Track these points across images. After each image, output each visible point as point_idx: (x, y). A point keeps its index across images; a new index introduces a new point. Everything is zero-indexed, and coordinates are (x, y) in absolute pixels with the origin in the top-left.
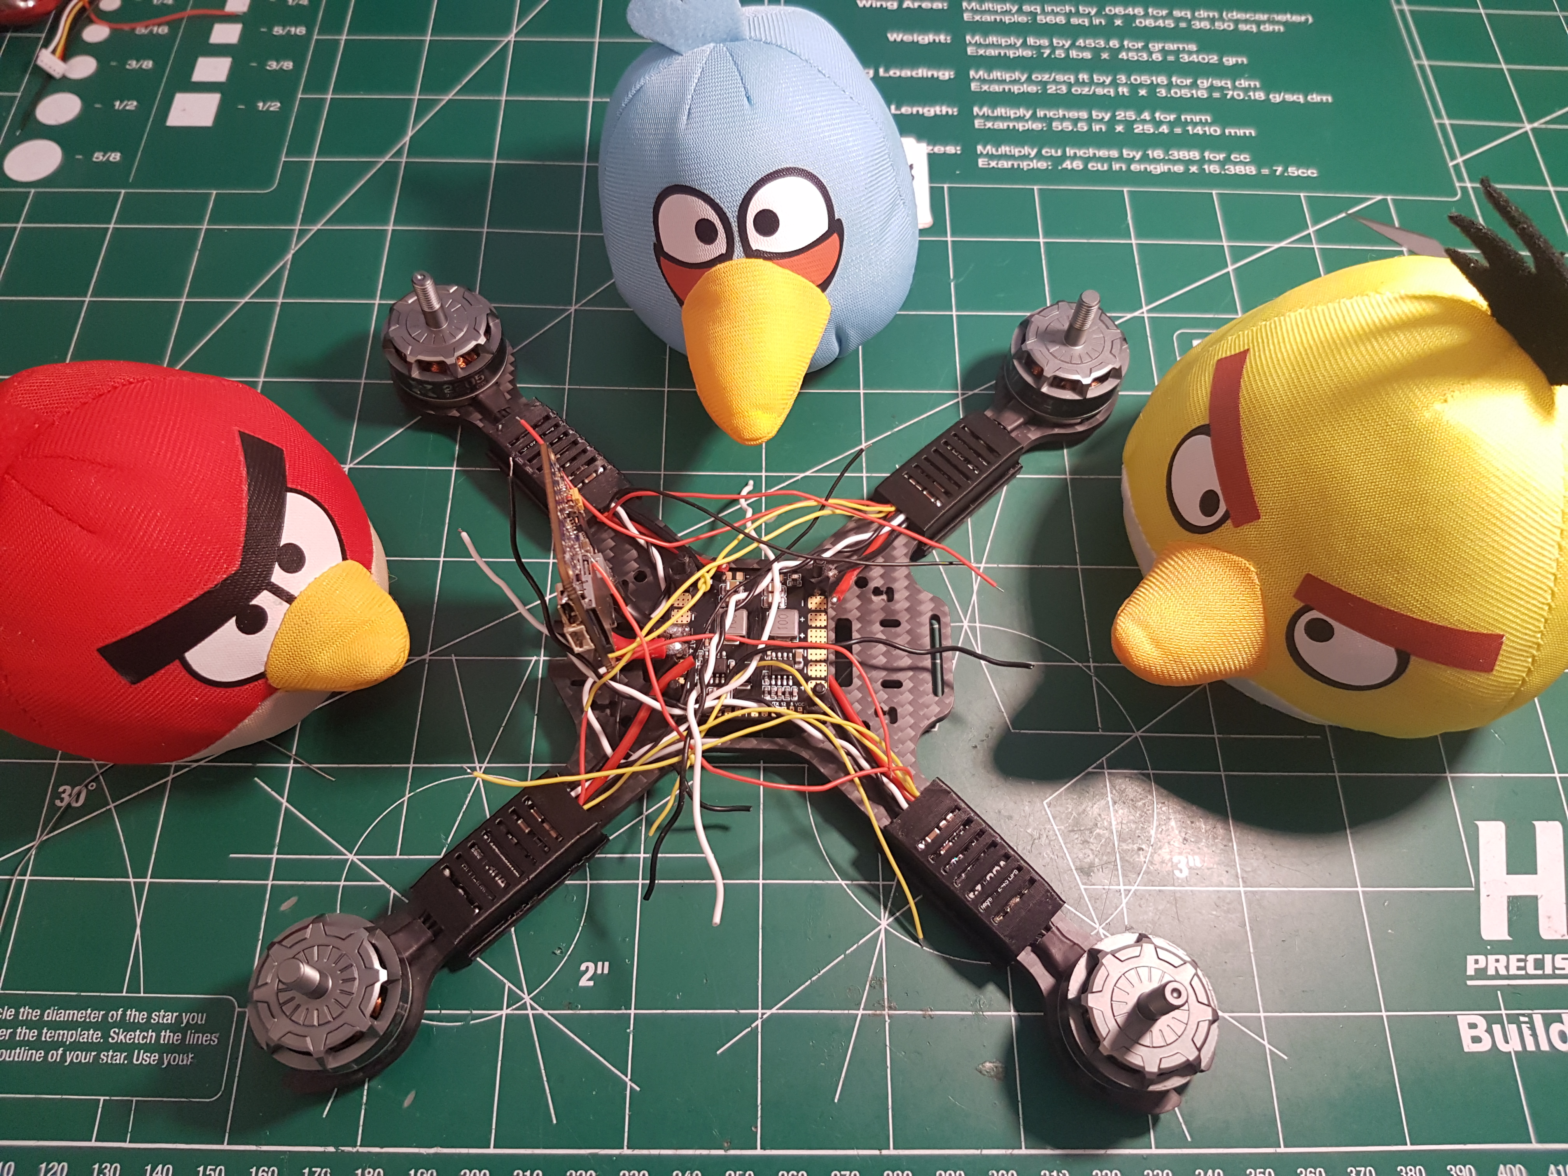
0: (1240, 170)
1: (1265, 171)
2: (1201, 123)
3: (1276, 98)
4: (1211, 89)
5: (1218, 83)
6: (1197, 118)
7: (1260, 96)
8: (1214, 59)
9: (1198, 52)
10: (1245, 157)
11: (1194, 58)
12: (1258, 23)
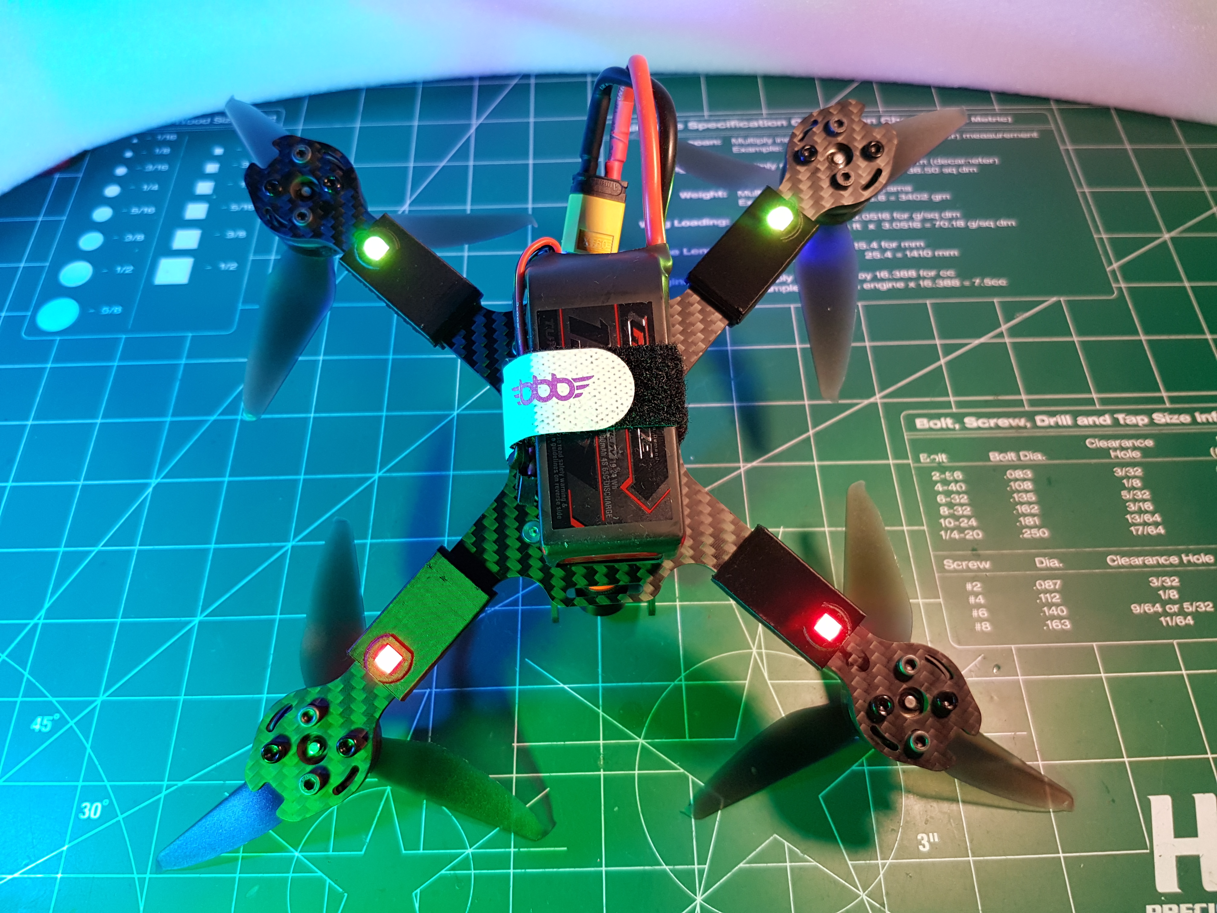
0: (947, 283)
1: (967, 283)
2: (917, 248)
3: (974, 225)
4: (924, 220)
5: (930, 215)
6: (913, 244)
7: (961, 224)
8: (925, 197)
9: (912, 193)
10: (951, 273)
11: (910, 197)
12: (959, 166)
